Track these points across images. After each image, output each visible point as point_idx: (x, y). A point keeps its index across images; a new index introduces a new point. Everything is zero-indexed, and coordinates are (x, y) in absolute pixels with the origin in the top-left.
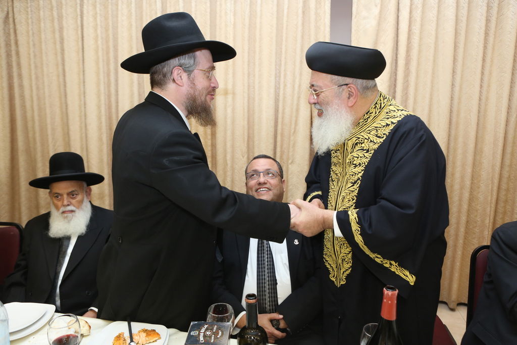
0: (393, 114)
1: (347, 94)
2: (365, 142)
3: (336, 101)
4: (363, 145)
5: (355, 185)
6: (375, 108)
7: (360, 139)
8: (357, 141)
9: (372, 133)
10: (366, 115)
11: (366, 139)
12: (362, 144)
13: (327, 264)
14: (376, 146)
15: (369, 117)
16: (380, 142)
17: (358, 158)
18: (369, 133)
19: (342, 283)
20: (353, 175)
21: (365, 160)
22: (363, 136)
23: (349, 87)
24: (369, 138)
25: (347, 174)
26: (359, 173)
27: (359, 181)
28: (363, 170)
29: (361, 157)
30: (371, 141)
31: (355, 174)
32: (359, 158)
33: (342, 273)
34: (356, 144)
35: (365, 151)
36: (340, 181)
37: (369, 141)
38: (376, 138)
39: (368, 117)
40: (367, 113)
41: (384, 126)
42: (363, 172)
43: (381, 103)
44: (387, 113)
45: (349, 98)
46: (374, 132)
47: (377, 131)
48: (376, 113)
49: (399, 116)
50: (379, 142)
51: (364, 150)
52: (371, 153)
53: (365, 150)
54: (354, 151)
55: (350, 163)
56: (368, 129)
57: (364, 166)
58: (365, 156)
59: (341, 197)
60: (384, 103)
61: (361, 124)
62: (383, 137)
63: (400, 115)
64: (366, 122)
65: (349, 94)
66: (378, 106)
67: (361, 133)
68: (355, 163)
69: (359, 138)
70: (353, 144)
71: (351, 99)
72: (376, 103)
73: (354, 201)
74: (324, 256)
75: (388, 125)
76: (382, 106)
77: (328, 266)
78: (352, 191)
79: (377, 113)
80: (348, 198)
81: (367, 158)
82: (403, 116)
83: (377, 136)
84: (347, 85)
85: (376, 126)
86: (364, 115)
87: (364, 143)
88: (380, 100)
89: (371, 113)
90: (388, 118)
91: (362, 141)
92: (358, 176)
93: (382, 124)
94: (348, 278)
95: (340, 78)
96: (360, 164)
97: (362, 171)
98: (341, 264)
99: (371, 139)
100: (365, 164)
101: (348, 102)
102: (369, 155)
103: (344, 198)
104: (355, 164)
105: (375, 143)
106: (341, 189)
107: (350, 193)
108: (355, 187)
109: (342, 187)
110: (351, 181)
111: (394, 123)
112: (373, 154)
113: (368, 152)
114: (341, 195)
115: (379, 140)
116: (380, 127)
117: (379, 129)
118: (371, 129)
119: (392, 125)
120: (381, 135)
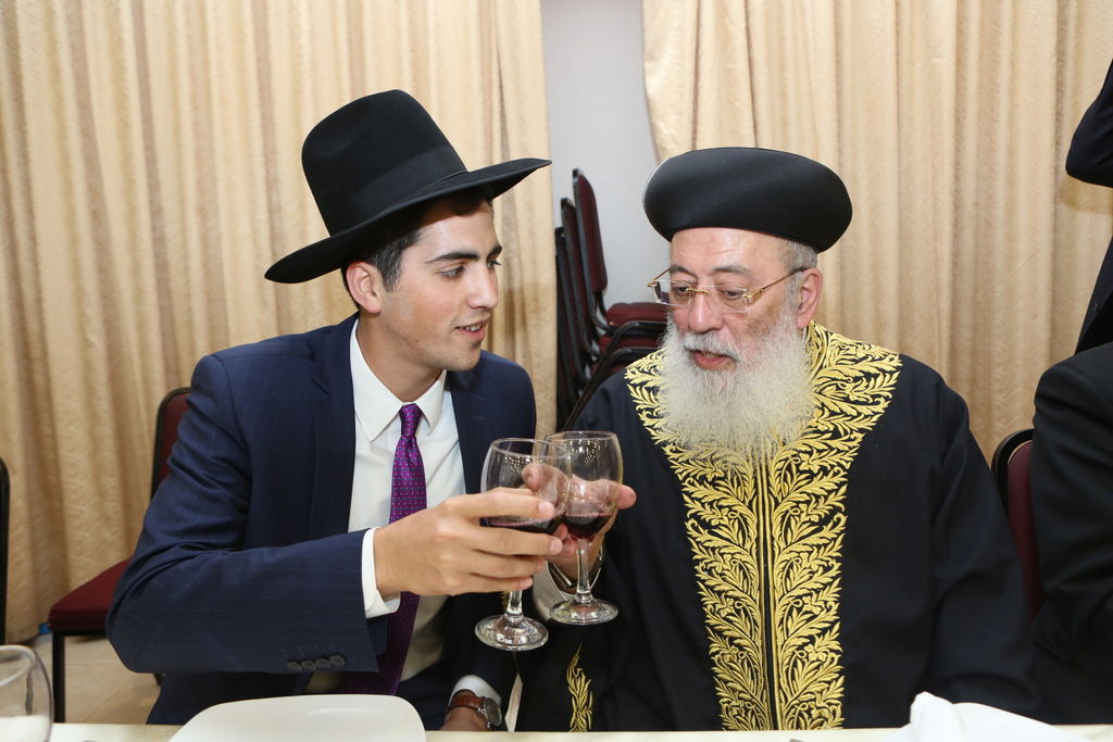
2: (817, 415)
9: (826, 393)
14: (867, 424)
17: (810, 454)
18: (820, 393)
20: (807, 502)
21: (837, 458)
24: (823, 404)
25: (783, 501)
26: (830, 492)
27: (840, 515)
28: (842, 484)
29: (820, 451)
31: (818, 497)
32: (815, 455)
42: (844, 489)
44: (841, 349)
45: (801, 307)
46: (830, 391)
47: (838, 388)
51: (823, 433)
52: (850, 440)
53: (826, 432)
57: (842, 473)
58: (831, 449)
59: (778, 567)
62: (878, 403)
68: (804, 467)
71: (805, 307)
73: (833, 572)
78: (819, 547)
79: (820, 344)
80: (805, 565)
81: (839, 451)
83: (846, 400)
84: (802, 269)
92: (829, 502)
99: (831, 408)
101: (798, 317)
102: (847, 446)
103: (791, 566)
104: (810, 471)
105: (854, 417)
106: (773, 546)
107: (810, 553)
108: (827, 532)
109: (772, 538)
110: (804, 518)
111: (891, 373)
112: (860, 440)
113: (841, 437)
114: (777, 561)
115: (864, 410)
116: (842, 380)
117: (843, 385)
118: (820, 382)
119: (885, 376)
120: (865, 400)
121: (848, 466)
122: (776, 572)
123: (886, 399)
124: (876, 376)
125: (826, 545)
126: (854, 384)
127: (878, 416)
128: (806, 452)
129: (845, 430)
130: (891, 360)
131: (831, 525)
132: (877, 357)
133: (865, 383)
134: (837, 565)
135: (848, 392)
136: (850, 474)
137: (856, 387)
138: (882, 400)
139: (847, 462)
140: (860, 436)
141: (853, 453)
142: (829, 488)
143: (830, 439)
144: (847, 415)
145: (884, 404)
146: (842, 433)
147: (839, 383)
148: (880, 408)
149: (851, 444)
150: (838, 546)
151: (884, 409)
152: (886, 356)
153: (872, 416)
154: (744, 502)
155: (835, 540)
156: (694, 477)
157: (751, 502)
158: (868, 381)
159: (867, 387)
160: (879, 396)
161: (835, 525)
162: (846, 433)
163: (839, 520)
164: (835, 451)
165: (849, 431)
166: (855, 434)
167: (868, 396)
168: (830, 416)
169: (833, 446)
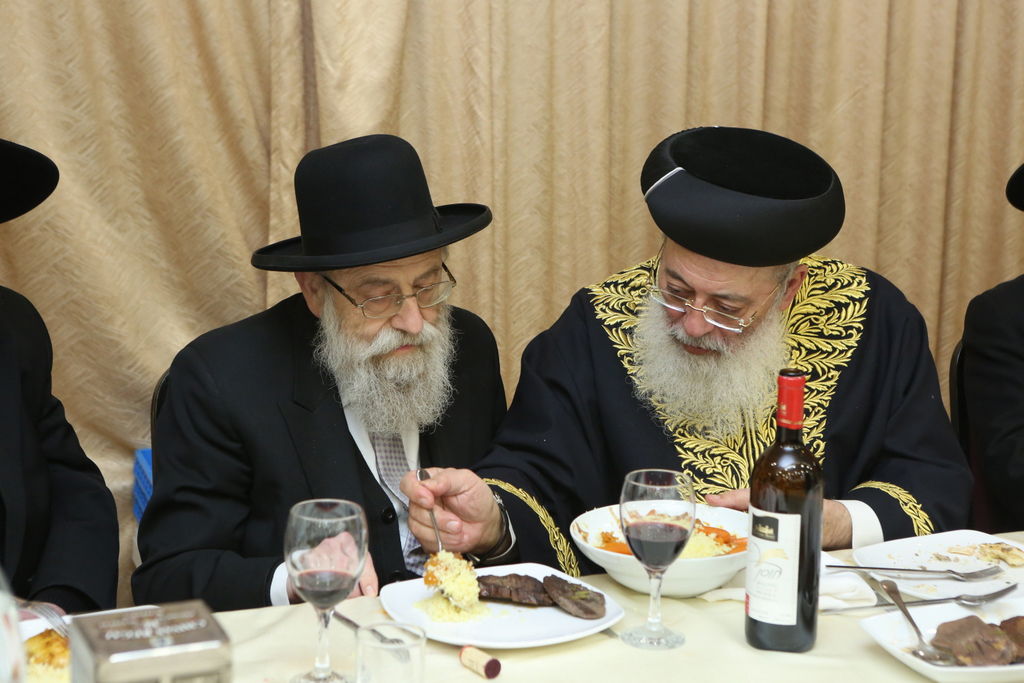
0: (826, 276)
11: (793, 348)
14: (842, 361)
16: (850, 348)
18: (795, 333)
21: (817, 399)
24: (799, 344)
28: (822, 420)
30: (810, 352)
37: (804, 352)
38: (822, 340)
41: (828, 311)
45: (785, 294)
46: (804, 328)
47: (812, 323)
52: (828, 379)
57: (823, 411)
58: (812, 391)
62: (851, 336)
65: (787, 286)
75: (840, 306)
81: (819, 392)
83: (821, 335)
85: (804, 311)
90: (826, 290)
93: (817, 305)
99: (808, 346)
100: (820, 405)
102: (826, 386)
105: (830, 354)
111: (861, 300)
112: (836, 378)
113: (819, 377)
115: (840, 345)
116: (815, 314)
117: (817, 319)
118: (794, 320)
119: (855, 305)
120: (838, 333)
121: (826, 405)
123: (858, 330)
124: (846, 306)
126: (826, 317)
127: (852, 351)
129: (823, 369)
130: (860, 283)
132: (846, 282)
133: (837, 315)
135: (820, 326)
136: (829, 412)
137: (829, 319)
139: (826, 401)
140: (836, 374)
141: (831, 392)
143: (810, 380)
144: (823, 352)
145: (856, 337)
146: (820, 373)
147: (812, 317)
148: (852, 342)
149: (829, 383)
151: (857, 342)
152: (853, 278)
153: (847, 351)
154: (734, 449)
156: (684, 427)
157: (741, 449)
158: (840, 311)
159: (839, 318)
160: (851, 328)
162: (824, 373)
164: (815, 392)
165: (826, 369)
166: (833, 373)
167: (841, 329)
168: (807, 355)
169: (814, 388)
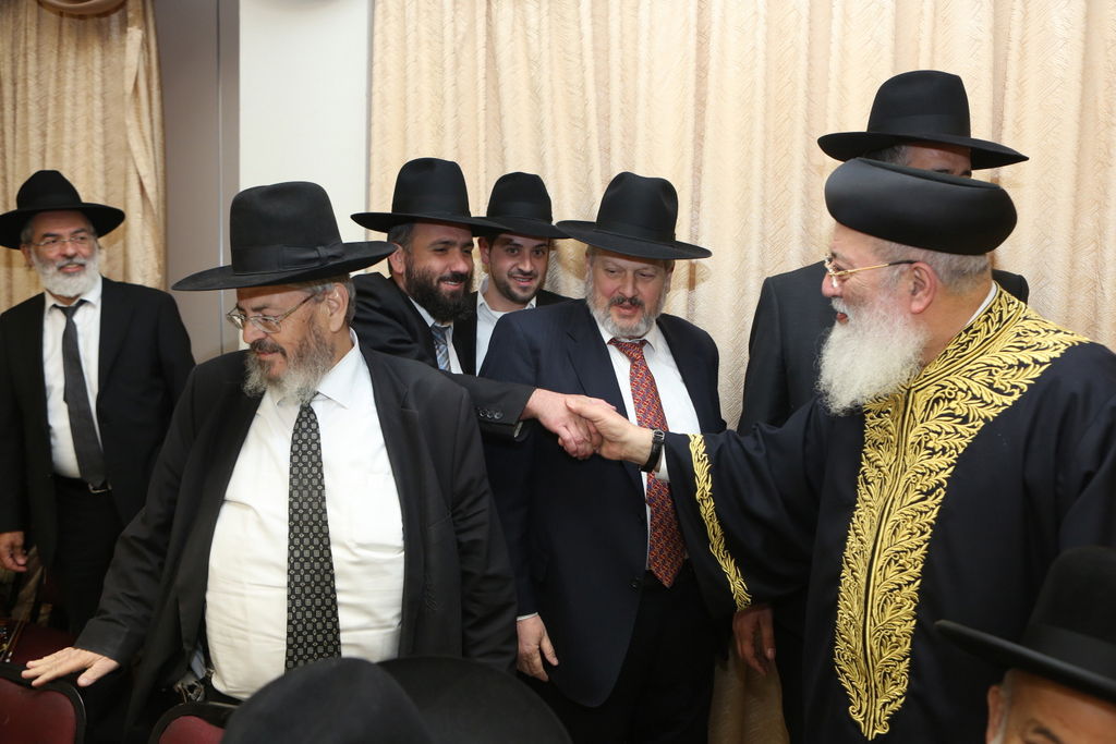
0: (1033, 339)
1: (911, 283)
2: (959, 398)
3: (883, 299)
4: (953, 404)
5: (930, 498)
6: (987, 320)
7: (947, 390)
8: (938, 394)
9: (976, 378)
10: (964, 335)
11: (960, 390)
12: (950, 400)
13: (843, 679)
14: (991, 413)
15: (971, 341)
16: (1004, 404)
17: (939, 434)
18: (970, 378)
19: (880, 731)
20: (923, 474)
21: (957, 441)
22: (954, 384)
23: (916, 268)
24: (969, 389)
25: (909, 470)
26: (941, 469)
27: (941, 489)
28: (952, 464)
29: (947, 433)
30: (974, 397)
31: (931, 471)
32: (943, 436)
33: (880, 706)
34: (937, 401)
35: (959, 420)
36: (888, 484)
37: (970, 396)
38: (989, 391)
39: (968, 339)
40: (966, 331)
41: (1011, 366)
42: (951, 469)
43: (1001, 312)
44: (1018, 335)
45: (914, 293)
46: (983, 376)
47: (990, 374)
48: (988, 332)
49: (1051, 347)
50: (997, 402)
51: (956, 417)
52: (973, 427)
53: (959, 416)
54: (932, 417)
55: (919, 443)
56: (968, 367)
57: (955, 456)
58: (957, 432)
59: (890, 524)
60: (1009, 312)
61: (950, 355)
62: (1011, 394)
63: (1055, 344)
64: (964, 350)
65: (915, 283)
66: (995, 317)
67: (949, 375)
68: (930, 445)
69: (944, 387)
70: (928, 401)
71: (920, 294)
72: (990, 311)
73: (926, 536)
74: (836, 659)
75: (1022, 365)
76: (1005, 317)
77: (847, 686)
78: (921, 513)
79: (992, 332)
80: (909, 526)
81: (962, 436)
82: (1063, 347)
83: (990, 386)
84: (910, 262)
85: (989, 362)
86: (960, 335)
87: (954, 399)
88: (1000, 304)
89: (976, 332)
90: (1022, 348)
91: (950, 394)
92: (938, 477)
93: (1005, 359)
94: (894, 720)
95: (894, 246)
96: (944, 450)
97: (950, 466)
98: (879, 686)
99: (975, 392)
100: (957, 449)
101: (912, 300)
102: (969, 432)
103: (898, 526)
104: (933, 449)
105: (988, 405)
106: (891, 506)
107: (914, 517)
108: (930, 502)
109: (894, 499)
110: (918, 487)
111: (1042, 364)
112: (980, 428)
113: (967, 422)
114: (891, 519)
115: (998, 399)
116: (998, 367)
117: (996, 372)
118: (974, 367)
119: (1035, 367)
120: (1003, 388)
121: (961, 450)
122: (887, 528)
123: (1021, 390)
124: (1027, 366)
125: (926, 513)
126: (1005, 372)
127: (1005, 408)
128: (936, 432)
129: (974, 417)
130: (1056, 350)
131: (934, 496)
132: (1044, 347)
133: (1015, 372)
134: (930, 531)
135: (995, 378)
136: (961, 458)
137: (1005, 374)
138: (1017, 391)
139: (962, 447)
140: (981, 423)
141: (969, 440)
142: (942, 466)
143: (960, 423)
144: (983, 402)
145: (1017, 396)
146: (971, 419)
147: (994, 369)
148: (1009, 401)
149: (972, 431)
150: (934, 514)
151: (1013, 402)
153: (1000, 407)
154: (887, 465)
155: (933, 509)
157: (891, 466)
158: (1019, 370)
159: (1013, 376)
160: (1017, 387)
161: (937, 497)
162: (973, 420)
163: (940, 493)
164: (958, 435)
165: (977, 418)
167: (1009, 385)
168: (971, 399)
169: (959, 430)
